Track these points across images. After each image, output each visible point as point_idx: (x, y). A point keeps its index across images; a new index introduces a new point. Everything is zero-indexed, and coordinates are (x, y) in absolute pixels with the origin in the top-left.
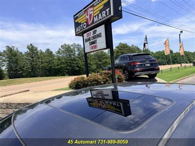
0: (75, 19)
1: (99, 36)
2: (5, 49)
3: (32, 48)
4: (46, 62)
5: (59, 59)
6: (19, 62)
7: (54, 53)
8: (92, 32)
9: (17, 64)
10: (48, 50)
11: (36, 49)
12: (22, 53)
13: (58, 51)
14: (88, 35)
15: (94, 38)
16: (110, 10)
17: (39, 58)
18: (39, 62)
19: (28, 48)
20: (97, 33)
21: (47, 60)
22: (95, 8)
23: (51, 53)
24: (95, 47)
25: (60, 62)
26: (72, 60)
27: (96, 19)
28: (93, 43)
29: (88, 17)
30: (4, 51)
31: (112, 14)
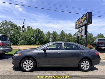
0: (76, 23)
1: (83, 30)
2: (52, 32)
3: (63, 33)
4: (68, 39)
5: (75, 39)
6: (56, 38)
7: (72, 35)
8: (81, 28)
9: (56, 39)
10: (70, 33)
11: (64, 33)
12: (58, 34)
13: (75, 34)
14: (79, 29)
15: (81, 30)
16: (86, 21)
17: (65, 37)
18: (65, 39)
19: (61, 32)
20: (82, 29)
21: (69, 38)
22: (82, 19)
23: (71, 35)
24: (81, 34)
25: (74, 40)
26: (82, 40)
27: (82, 24)
28: (81, 32)
29: (80, 22)
30: (52, 33)
31: (87, 22)
